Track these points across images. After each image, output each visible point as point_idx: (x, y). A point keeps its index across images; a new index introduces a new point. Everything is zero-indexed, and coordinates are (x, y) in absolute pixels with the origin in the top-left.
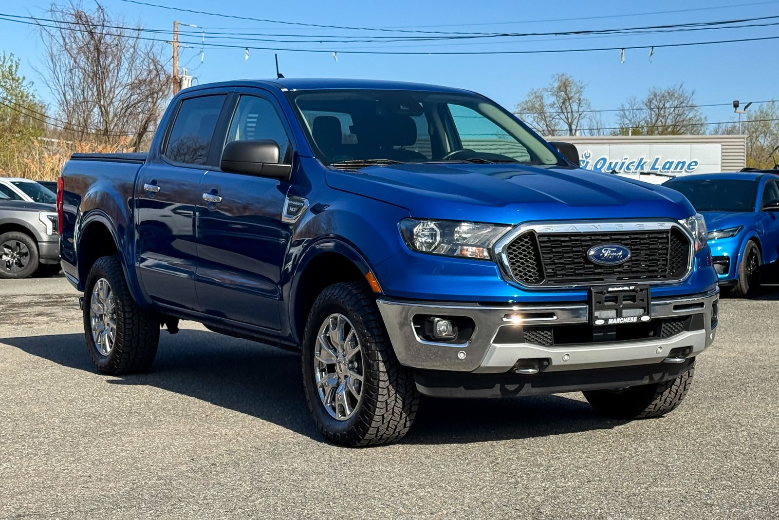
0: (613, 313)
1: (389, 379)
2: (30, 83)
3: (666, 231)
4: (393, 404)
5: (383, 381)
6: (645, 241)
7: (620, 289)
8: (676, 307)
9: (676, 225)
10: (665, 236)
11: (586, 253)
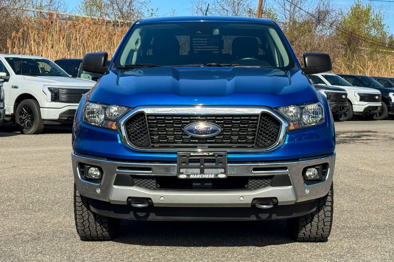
0: (198, 170)
1: (82, 201)
2: (387, 27)
3: (257, 115)
4: (87, 217)
5: (79, 202)
7: (201, 154)
8: (255, 169)
10: (254, 118)
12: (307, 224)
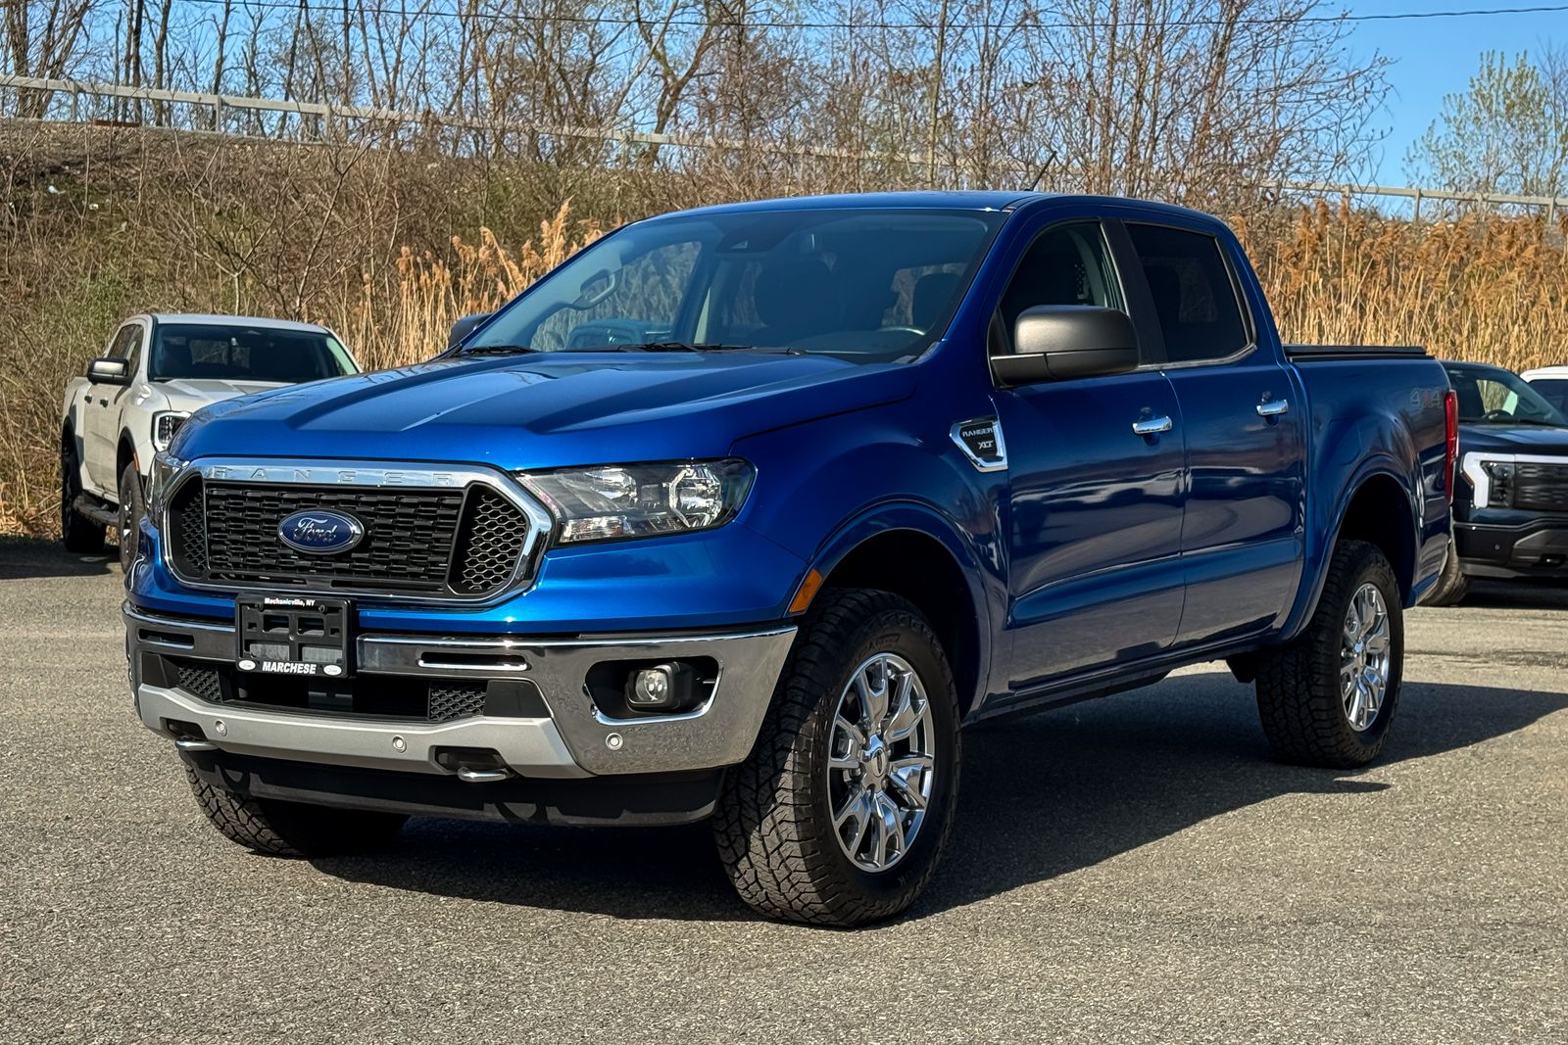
3: (455, 493)
7: (287, 602)
12: (739, 859)
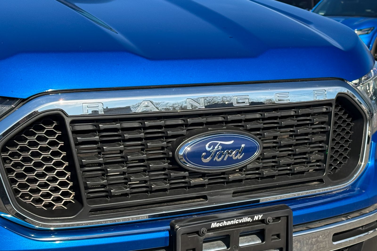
6: (289, 122)
7: (236, 222)
9: (344, 90)
10: (324, 110)
11: (173, 152)
